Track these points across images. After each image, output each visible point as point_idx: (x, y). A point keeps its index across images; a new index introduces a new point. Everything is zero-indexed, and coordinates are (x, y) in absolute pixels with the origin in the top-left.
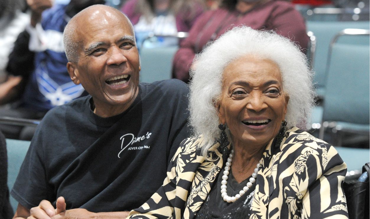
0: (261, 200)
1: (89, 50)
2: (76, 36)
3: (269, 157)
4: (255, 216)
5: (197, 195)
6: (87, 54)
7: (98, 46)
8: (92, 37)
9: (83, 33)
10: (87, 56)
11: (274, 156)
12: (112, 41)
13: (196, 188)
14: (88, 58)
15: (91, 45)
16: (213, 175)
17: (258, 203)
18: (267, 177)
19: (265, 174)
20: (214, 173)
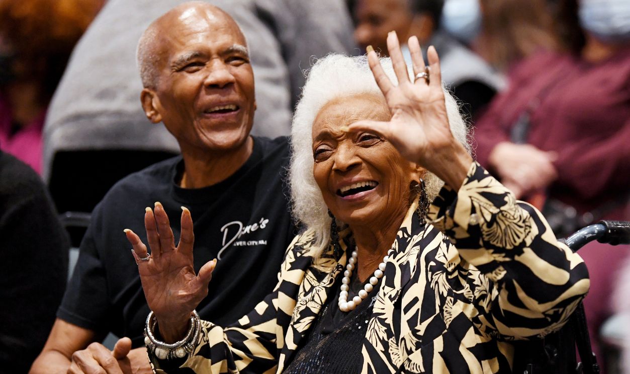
0: (387, 296)
1: (177, 63)
2: (158, 44)
3: (408, 238)
4: (376, 321)
5: (307, 307)
6: (174, 70)
7: (192, 57)
8: (183, 44)
9: (169, 38)
10: (174, 72)
11: (415, 237)
12: (213, 51)
13: (305, 295)
14: (176, 76)
15: (182, 56)
16: (332, 276)
17: (382, 301)
18: (400, 266)
19: (398, 261)
20: (333, 274)
